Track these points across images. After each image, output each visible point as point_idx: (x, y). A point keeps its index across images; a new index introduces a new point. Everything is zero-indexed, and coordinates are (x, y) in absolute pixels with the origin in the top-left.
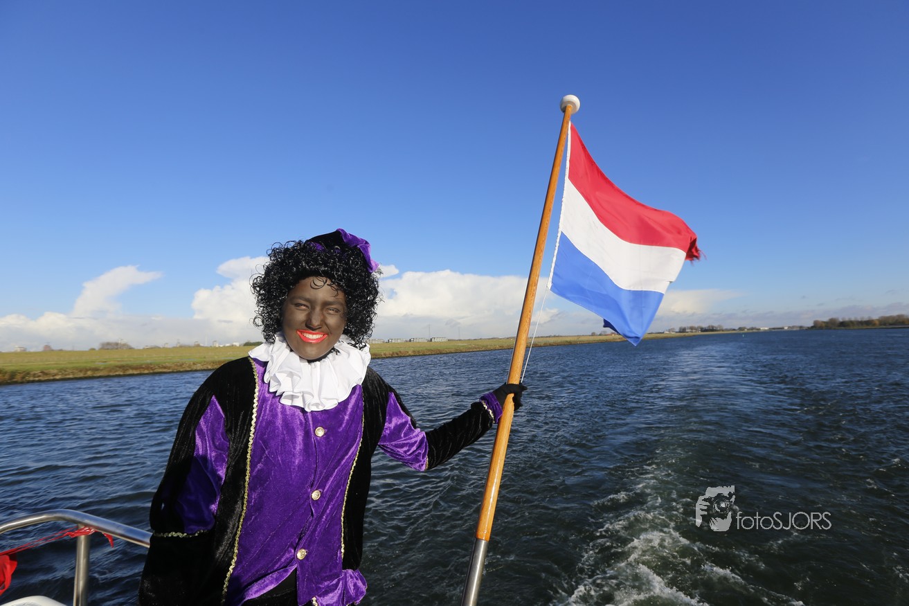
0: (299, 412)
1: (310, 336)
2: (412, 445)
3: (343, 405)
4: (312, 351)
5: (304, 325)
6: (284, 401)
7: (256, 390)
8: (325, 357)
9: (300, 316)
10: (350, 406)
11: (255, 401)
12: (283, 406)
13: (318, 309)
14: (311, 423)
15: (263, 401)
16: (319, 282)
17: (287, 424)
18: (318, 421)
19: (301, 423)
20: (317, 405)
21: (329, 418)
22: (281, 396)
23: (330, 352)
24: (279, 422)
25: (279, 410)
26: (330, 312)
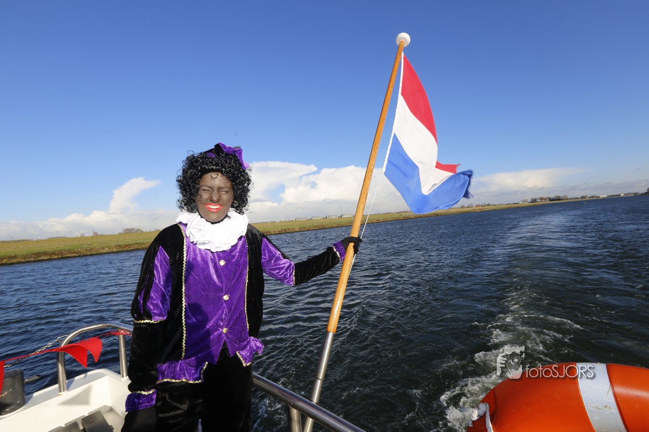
0: (209, 252)
1: (213, 207)
2: (281, 269)
3: (234, 247)
4: (214, 217)
5: (209, 200)
6: (199, 246)
7: (185, 241)
8: (222, 220)
9: (205, 196)
10: (239, 248)
11: (185, 247)
12: (200, 250)
13: (215, 191)
14: (217, 258)
15: (188, 248)
16: (214, 175)
17: (204, 259)
18: (221, 257)
19: (211, 259)
20: (219, 247)
21: (225, 255)
22: (196, 244)
23: (225, 217)
24: (199, 258)
25: (198, 252)
26: (223, 192)
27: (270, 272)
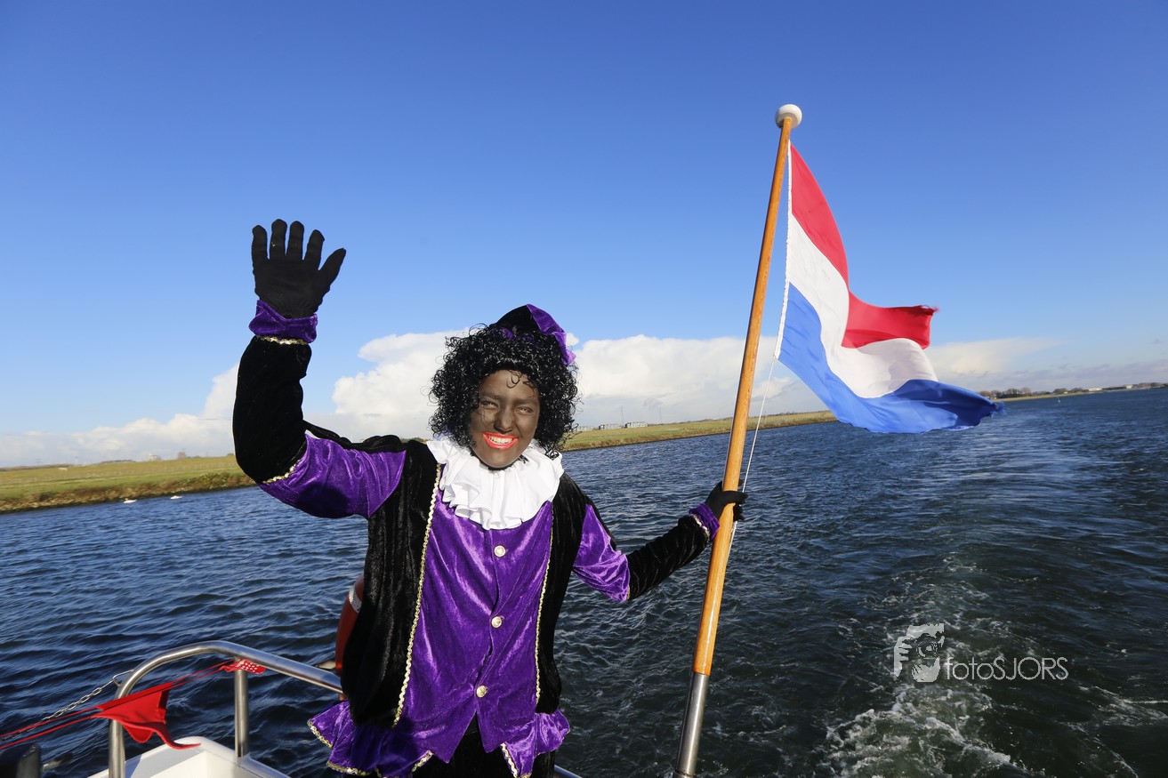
1: (499, 441)
4: (498, 458)
5: (492, 427)
8: (510, 465)
9: (488, 416)
10: (536, 521)
11: (430, 515)
13: (509, 408)
14: (491, 539)
20: (497, 523)
21: (511, 535)
22: (454, 508)
23: (517, 459)
26: (523, 411)
27: (587, 574)
